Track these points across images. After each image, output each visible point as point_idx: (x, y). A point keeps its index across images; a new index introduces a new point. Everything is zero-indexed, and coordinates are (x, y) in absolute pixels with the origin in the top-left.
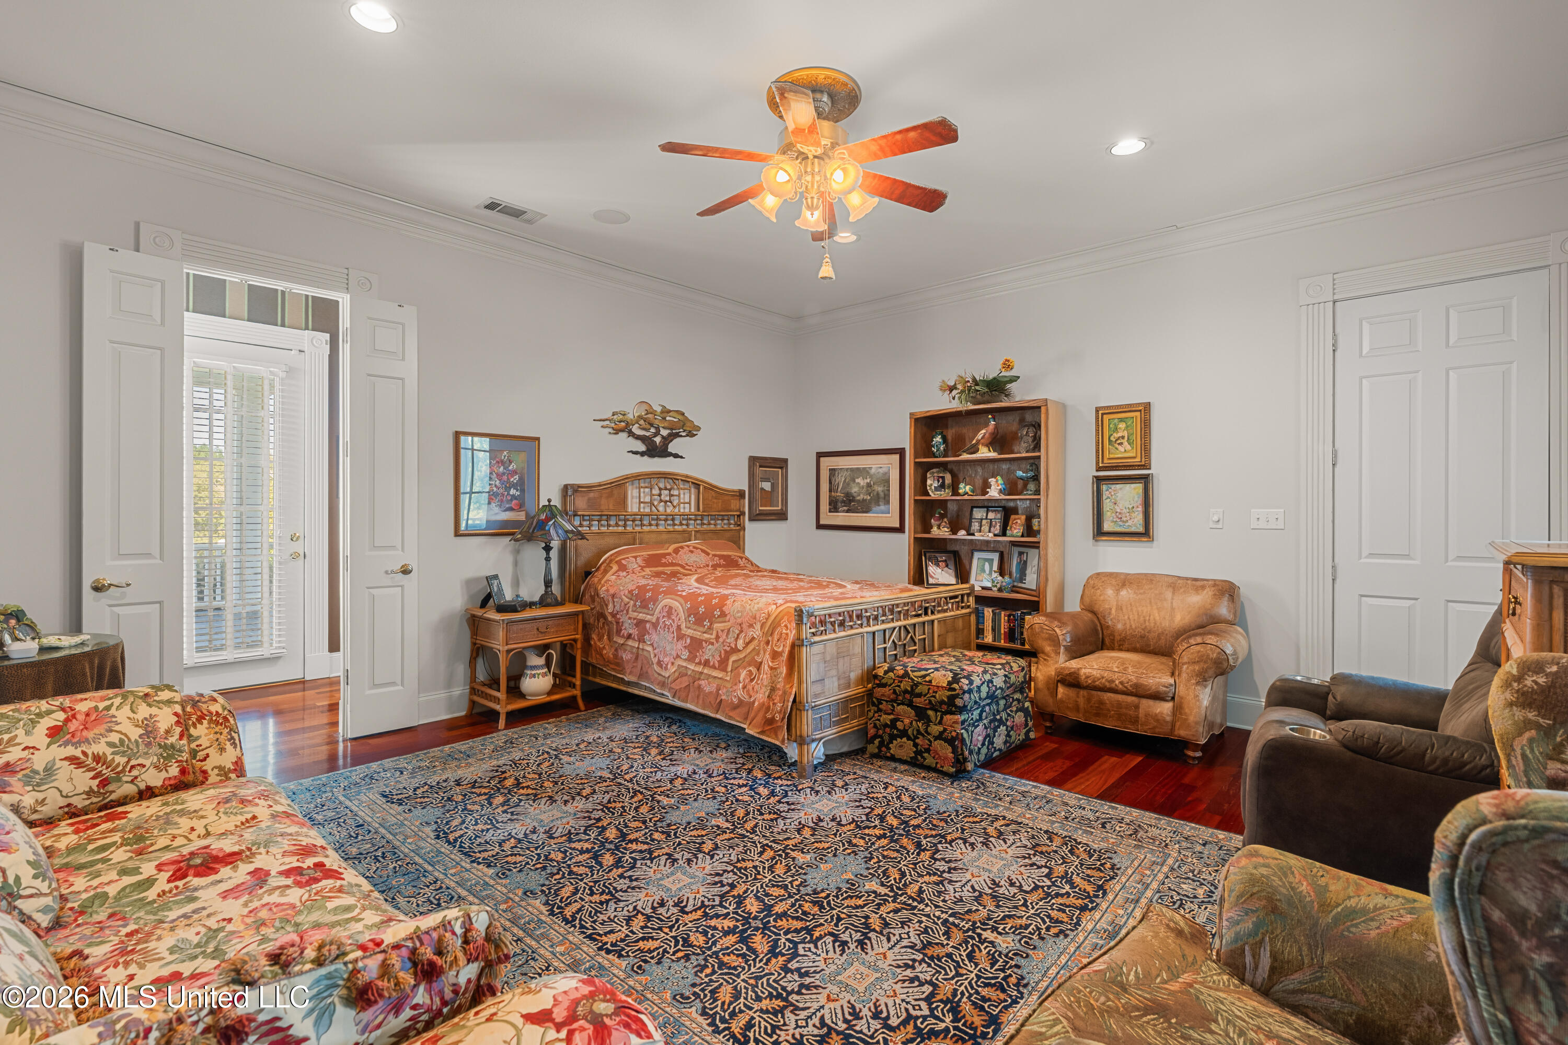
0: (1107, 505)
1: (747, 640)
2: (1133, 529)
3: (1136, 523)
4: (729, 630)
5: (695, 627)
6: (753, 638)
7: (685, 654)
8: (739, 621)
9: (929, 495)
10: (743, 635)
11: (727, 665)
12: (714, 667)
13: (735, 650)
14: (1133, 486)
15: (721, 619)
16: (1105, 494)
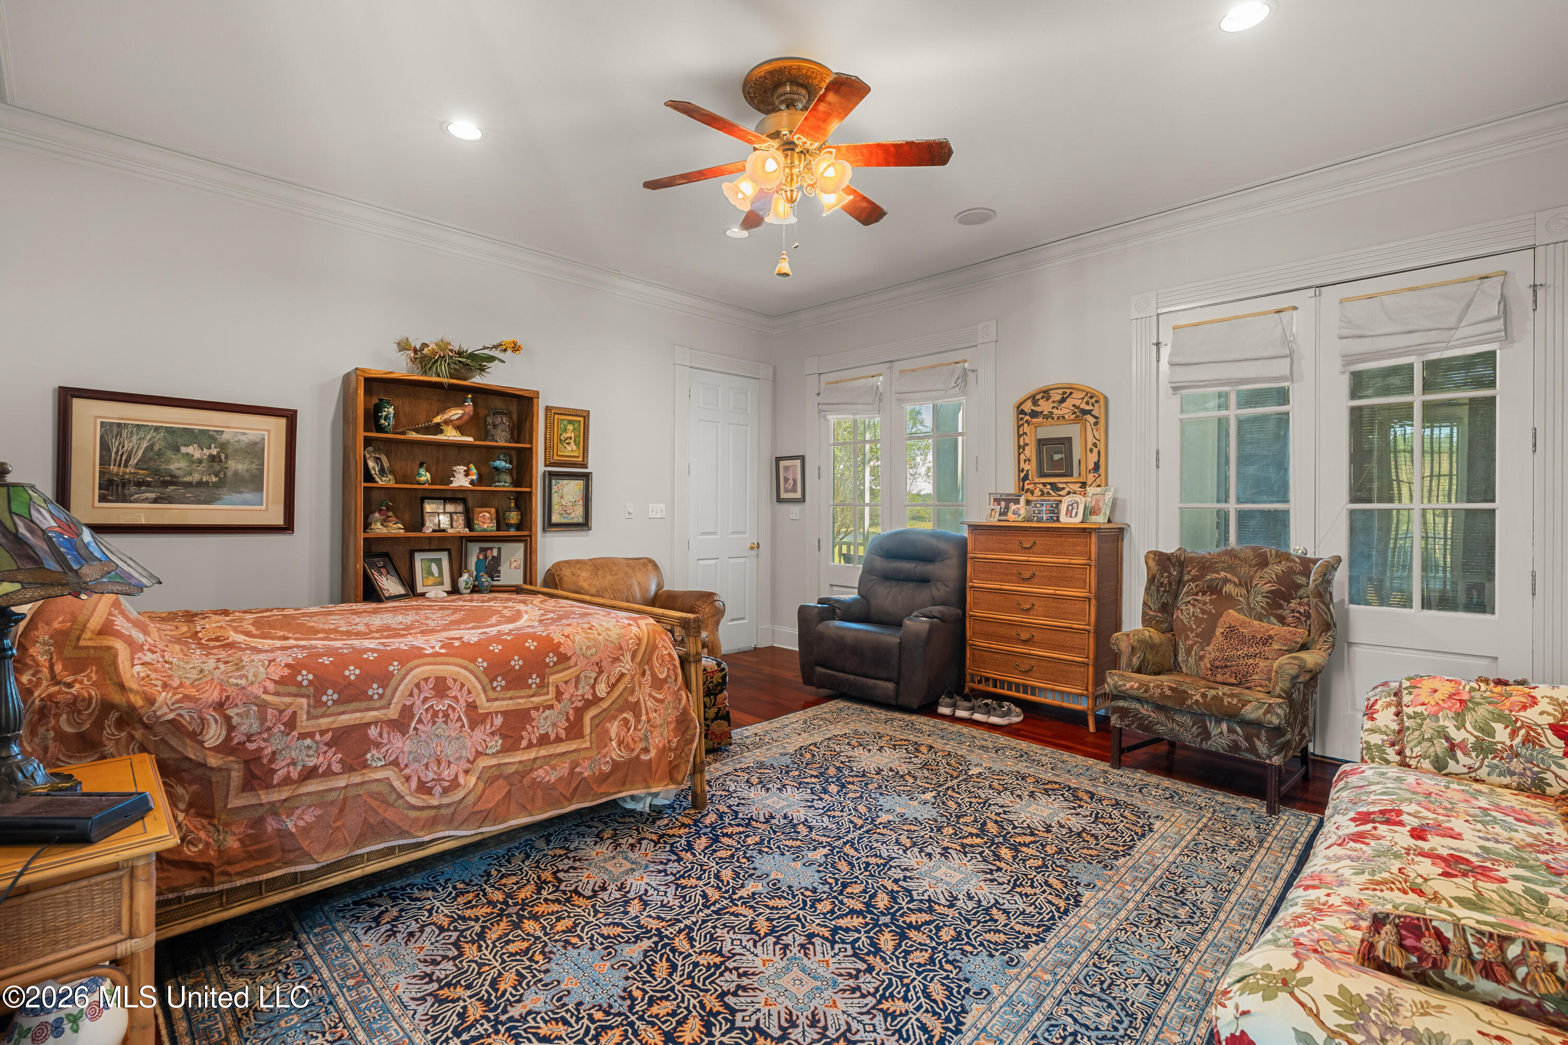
0: (555, 498)
1: (613, 680)
2: (575, 521)
3: (577, 515)
4: (578, 679)
5: (510, 693)
6: (622, 675)
7: (496, 743)
8: (596, 659)
9: (375, 481)
10: (604, 676)
11: (582, 727)
12: (559, 740)
13: (597, 700)
14: (576, 482)
15: (560, 667)
16: (554, 488)
